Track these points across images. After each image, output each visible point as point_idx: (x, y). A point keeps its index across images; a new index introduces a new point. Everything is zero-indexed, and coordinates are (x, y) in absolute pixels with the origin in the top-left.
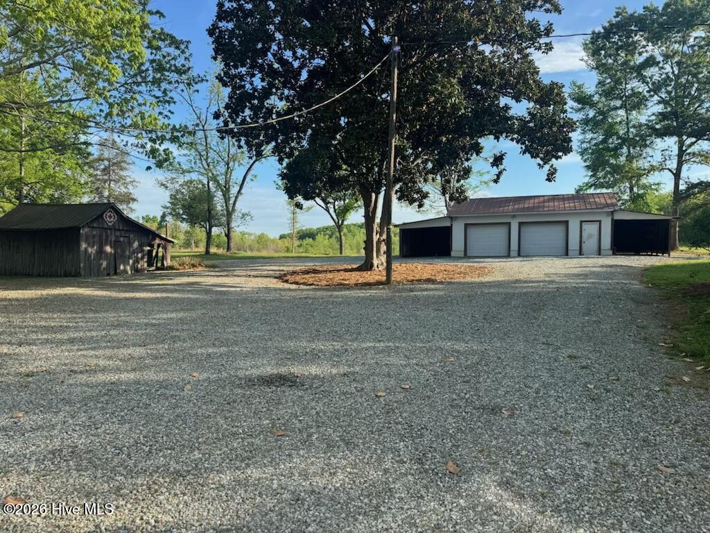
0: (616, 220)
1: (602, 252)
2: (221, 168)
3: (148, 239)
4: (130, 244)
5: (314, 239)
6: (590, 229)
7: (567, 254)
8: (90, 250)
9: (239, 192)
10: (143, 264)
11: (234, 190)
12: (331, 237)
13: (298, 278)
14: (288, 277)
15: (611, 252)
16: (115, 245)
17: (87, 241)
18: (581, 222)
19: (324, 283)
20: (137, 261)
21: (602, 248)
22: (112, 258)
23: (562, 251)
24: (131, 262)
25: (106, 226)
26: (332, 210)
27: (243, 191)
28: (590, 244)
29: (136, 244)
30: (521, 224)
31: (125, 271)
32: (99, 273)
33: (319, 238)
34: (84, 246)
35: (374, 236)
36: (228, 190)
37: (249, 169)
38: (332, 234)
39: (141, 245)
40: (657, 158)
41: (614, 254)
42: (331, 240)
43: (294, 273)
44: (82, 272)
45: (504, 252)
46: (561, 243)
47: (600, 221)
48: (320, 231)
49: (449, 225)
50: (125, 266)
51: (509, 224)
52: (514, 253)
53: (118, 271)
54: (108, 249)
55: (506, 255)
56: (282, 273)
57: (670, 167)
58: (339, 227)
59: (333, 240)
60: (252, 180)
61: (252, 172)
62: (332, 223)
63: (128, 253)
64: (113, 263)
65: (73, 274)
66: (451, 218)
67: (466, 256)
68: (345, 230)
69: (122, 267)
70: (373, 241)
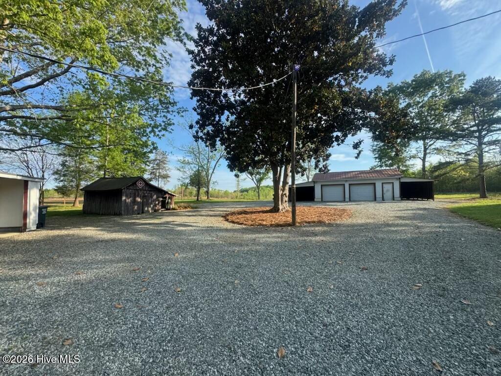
0: (402, 182)
1: (395, 199)
2: (206, 162)
3: (162, 194)
4: (152, 197)
5: (248, 192)
6: (388, 187)
7: (375, 199)
8: (127, 201)
9: (213, 172)
10: (159, 207)
11: (210, 171)
12: (254, 191)
13: (234, 218)
14: (229, 217)
15: (400, 199)
16: (143, 197)
17: (126, 196)
18: (382, 183)
19: (250, 222)
20: (155, 205)
21: (395, 197)
22: (141, 205)
23: (372, 198)
24: (152, 206)
25: (138, 189)
26: (255, 180)
27: (214, 172)
28: (388, 195)
29: (155, 197)
30: (350, 185)
31: (148, 211)
32: (133, 213)
33: (250, 192)
34: (124, 198)
35: (280, 192)
36: (208, 171)
37: (217, 162)
38: (255, 190)
39: (158, 197)
40: (414, 152)
41: (402, 200)
42: (255, 193)
43: (233, 214)
44: (123, 213)
45: (342, 199)
46: (372, 194)
47: (393, 183)
48: (250, 189)
49: (313, 185)
50: (148, 208)
51: (344, 185)
52: (347, 199)
53: (144, 211)
54: (139, 200)
55: (343, 200)
56: (227, 213)
57: (420, 156)
58: (258, 187)
59: (255, 192)
60: (219, 167)
61: (218, 163)
62: (255, 186)
63: (150, 201)
64: (142, 207)
65: (118, 213)
66: (314, 182)
67: (322, 201)
68: (261, 189)
69: (146, 209)
70: (279, 195)
